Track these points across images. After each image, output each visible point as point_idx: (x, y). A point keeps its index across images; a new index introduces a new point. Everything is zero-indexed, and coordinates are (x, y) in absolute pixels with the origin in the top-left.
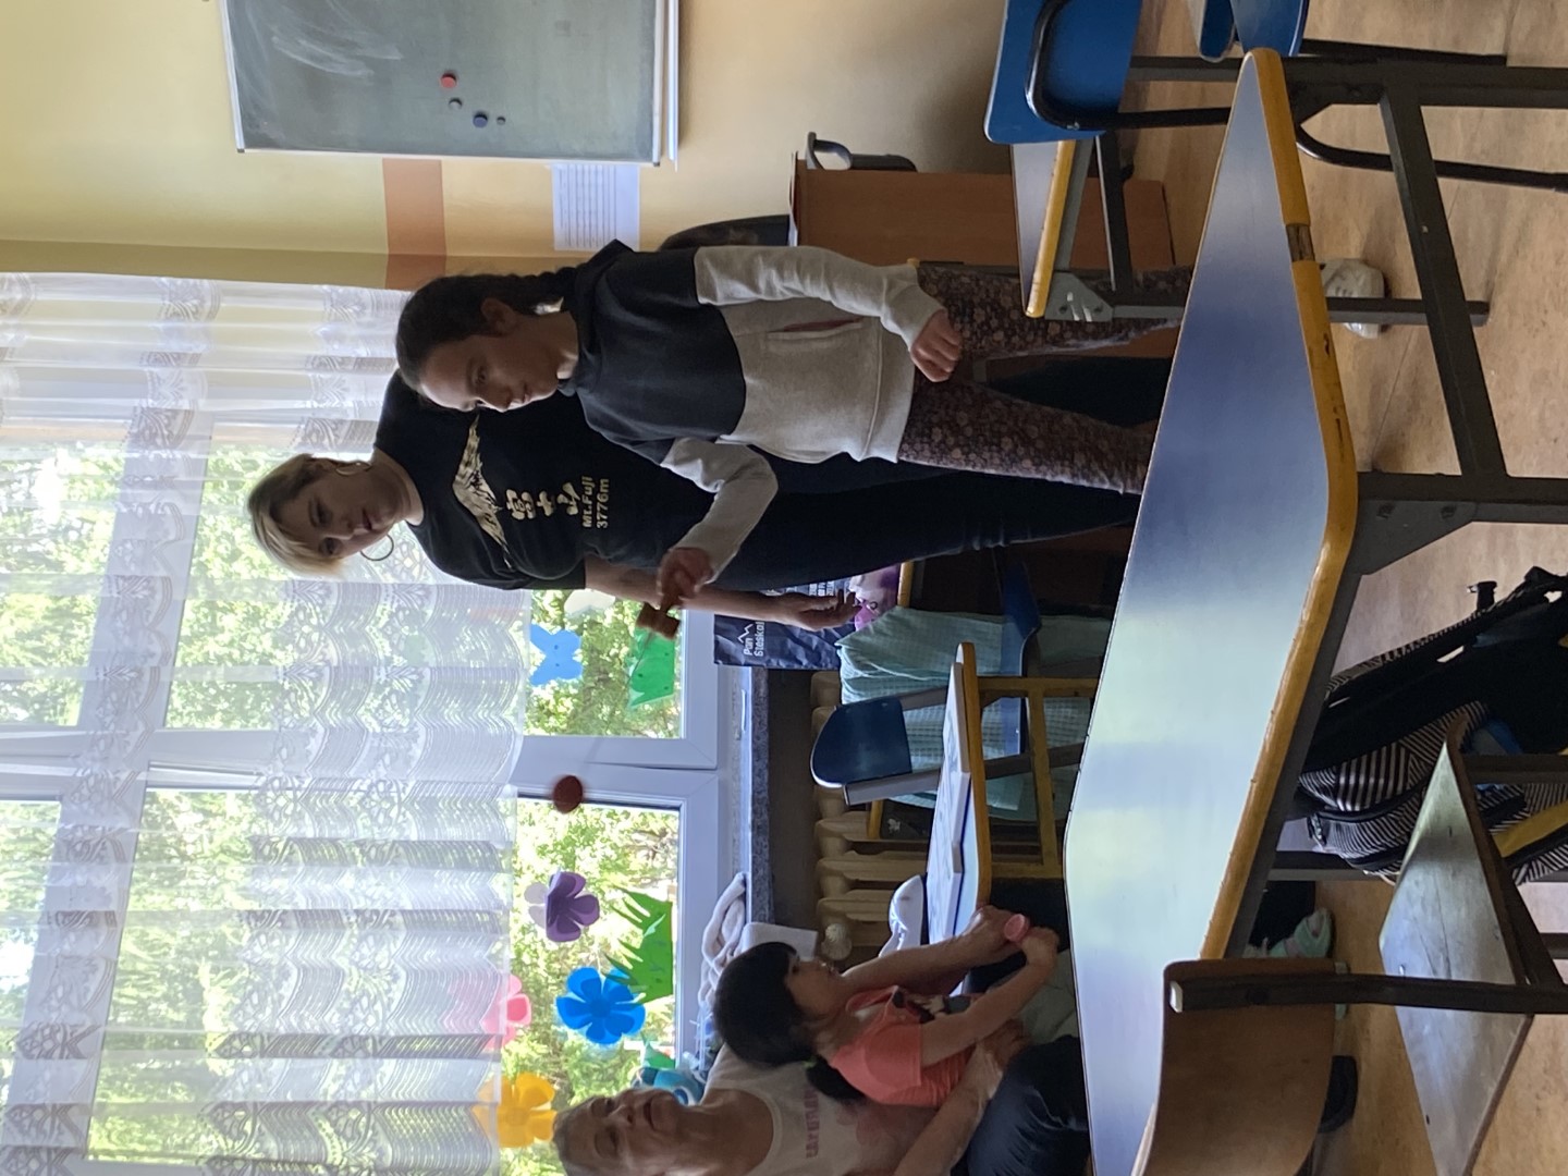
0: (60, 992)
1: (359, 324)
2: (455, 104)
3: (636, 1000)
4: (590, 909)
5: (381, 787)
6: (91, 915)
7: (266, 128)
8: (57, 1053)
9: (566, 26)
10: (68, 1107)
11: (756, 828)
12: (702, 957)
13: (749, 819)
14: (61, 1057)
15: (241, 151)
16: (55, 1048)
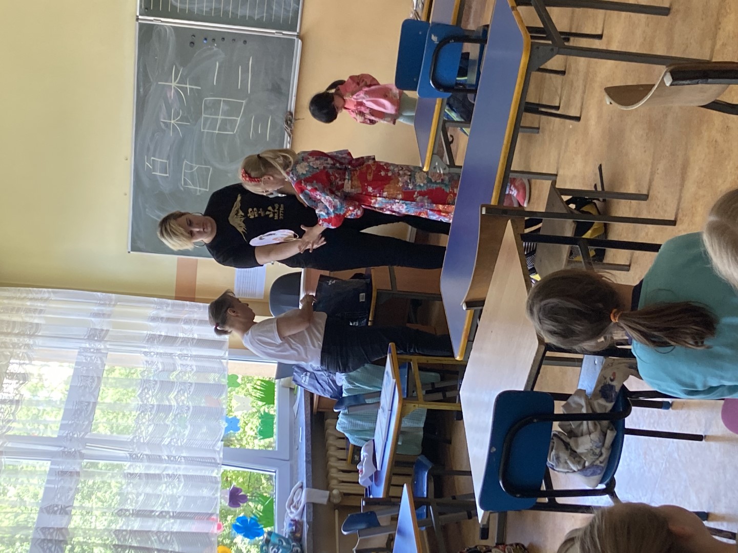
0: (59, 496)
3: (260, 527)
4: (244, 499)
5: (175, 440)
6: (71, 472)
7: (140, 244)
8: (59, 512)
10: (62, 529)
11: (307, 462)
12: (286, 510)
13: (305, 460)
14: (60, 514)
15: (129, 252)
16: (58, 510)
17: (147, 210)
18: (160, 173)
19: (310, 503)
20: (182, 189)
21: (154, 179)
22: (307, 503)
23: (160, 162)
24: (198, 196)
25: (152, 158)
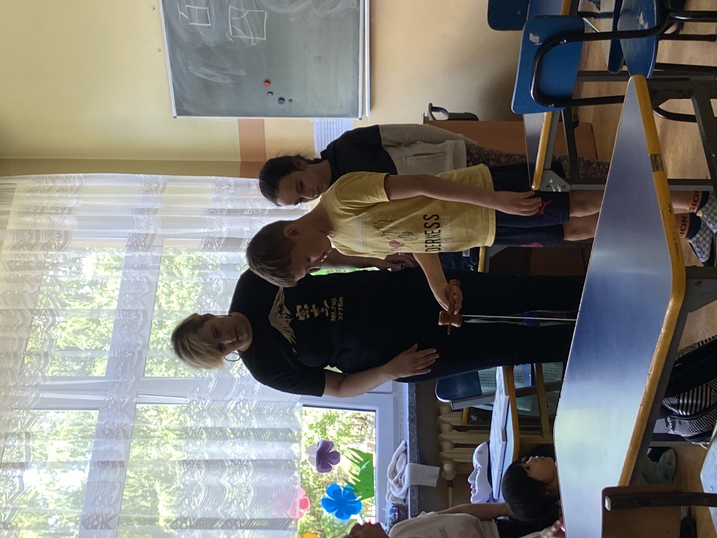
0: (100, 498)
1: (228, 194)
2: (270, 94)
3: (357, 499)
4: (336, 457)
5: (241, 404)
6: (113, 463)
7: (186, 107)
8: (99, 527)
9: (319, 59)
11: (411, 420)
12: (387, 479)
13: (408, 416)
14: (101, 528)
15: (175, 117)
16: (98, 524)
17: (190, 67)
18: (199, 23)
19: (416, 486)
20: (231, 40)
21: (192, 31)
22: (411, 486)
23: (198, 9)
24: (254, 47)
25: (187, 6)
